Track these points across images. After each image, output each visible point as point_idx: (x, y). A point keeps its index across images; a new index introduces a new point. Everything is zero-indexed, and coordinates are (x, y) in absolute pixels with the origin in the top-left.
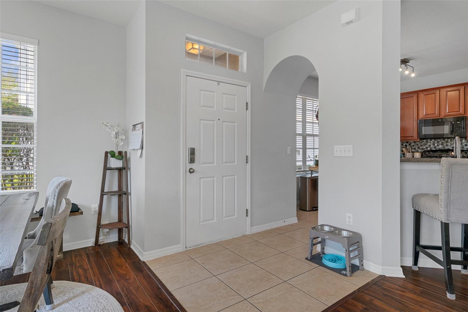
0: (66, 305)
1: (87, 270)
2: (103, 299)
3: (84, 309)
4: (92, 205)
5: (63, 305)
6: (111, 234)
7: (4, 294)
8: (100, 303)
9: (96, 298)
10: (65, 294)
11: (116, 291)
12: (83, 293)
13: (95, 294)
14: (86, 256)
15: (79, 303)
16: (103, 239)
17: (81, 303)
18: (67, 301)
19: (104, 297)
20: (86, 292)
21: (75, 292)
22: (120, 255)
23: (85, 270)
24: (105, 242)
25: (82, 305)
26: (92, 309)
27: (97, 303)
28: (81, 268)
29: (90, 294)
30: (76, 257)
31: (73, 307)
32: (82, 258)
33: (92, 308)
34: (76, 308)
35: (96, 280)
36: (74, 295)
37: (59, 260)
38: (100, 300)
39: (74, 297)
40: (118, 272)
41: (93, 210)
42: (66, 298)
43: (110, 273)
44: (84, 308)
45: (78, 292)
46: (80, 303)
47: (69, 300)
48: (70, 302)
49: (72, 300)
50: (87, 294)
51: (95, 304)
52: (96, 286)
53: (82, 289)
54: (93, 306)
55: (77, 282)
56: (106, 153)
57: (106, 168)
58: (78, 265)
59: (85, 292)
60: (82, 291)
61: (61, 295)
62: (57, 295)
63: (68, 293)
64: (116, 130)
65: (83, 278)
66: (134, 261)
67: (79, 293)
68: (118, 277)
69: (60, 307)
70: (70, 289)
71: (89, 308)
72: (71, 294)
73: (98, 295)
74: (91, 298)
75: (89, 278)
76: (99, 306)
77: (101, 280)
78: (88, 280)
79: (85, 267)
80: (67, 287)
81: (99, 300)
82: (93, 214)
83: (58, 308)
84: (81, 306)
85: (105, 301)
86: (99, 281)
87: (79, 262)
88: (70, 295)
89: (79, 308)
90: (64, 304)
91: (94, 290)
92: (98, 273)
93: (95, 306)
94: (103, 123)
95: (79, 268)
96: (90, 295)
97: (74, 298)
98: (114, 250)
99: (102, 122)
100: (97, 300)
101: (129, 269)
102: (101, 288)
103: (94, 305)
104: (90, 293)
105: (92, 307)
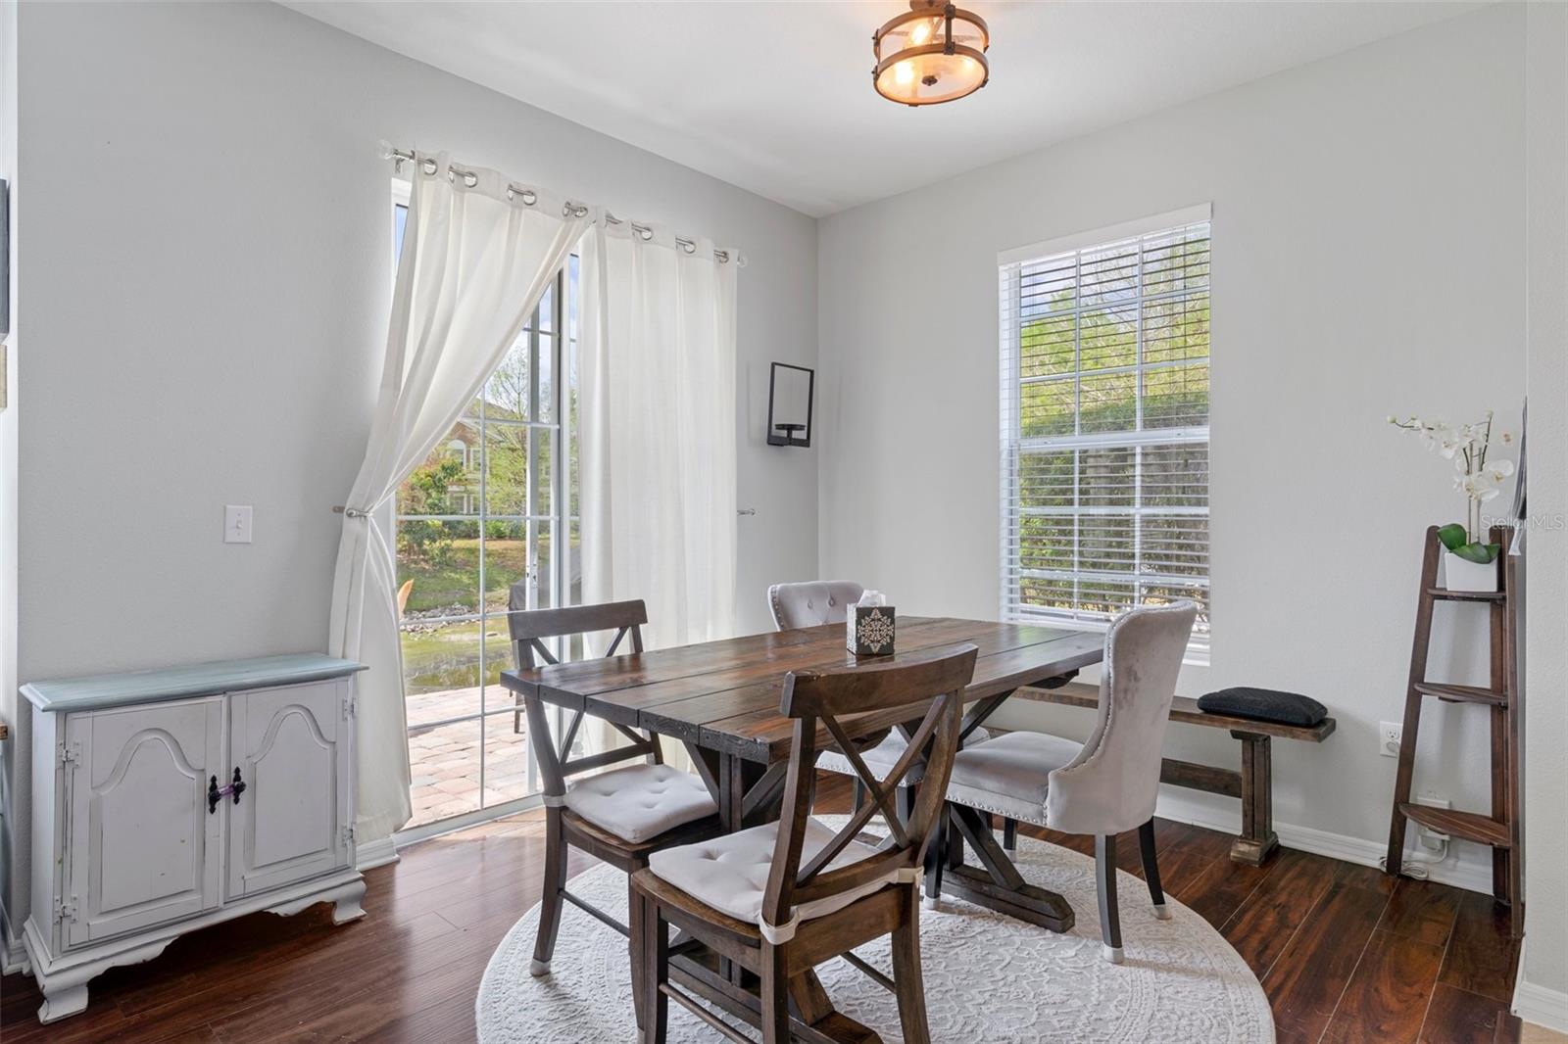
0: (1148, 975)
1: (1288, 927)
2: (1241, 1025)
3: (1173, 1011)
4: (1382, 722)
5: (1141, 971)
6: (1461, 855)
7: (1078, 873)
8: (1222, 1030)
9: (1225, 1010)
10: (1172, 948)
11: (1303, 1034)
12: (1212, 975)
13: (1236, 1000)
14: (1330, 887)
15: (1178, 992)
16: (1426, 862)
17: (1180, 995)
18: (1157, 968)
19: (1251, 1024)
20: (1219, 979)
21: (1198, 961)
22: (1444, 944)
23: (1283, 923)
24: (1434, 878)
25: (1179, 1001)
26: (1188, 1029)
27: (1216, 1025)
28: (1278, 913)
29: (1225, 989)
30: (1301, 875)
31: (1155, 990)
32: (1312, 889)
33: (1191, 1025)
34: (1160, 998)
35: (1283, 969)
36: (1190, 966)
37: (1247, 861)
38: (1230, 1025)
39: (1184, 971)
40: (1376, 990)
41: (1385, 739)
42: (1163, 959)
43: (1344, 978)
44: (1175, 1013)
45: (1202, 966)
46: (1181, 992)
47: (1169, 968)
48: (1163, 976)
49: (1172, 974)
50: (1217, 983)
51: (1207, 1024)
52: (1264, 985)
53: (1217, 963)
54: (1197, 1023)
55: (1228, 941)
56: (1433, 534)
57: (1431, 591)
58: (1282, 898)
59: (1217, 976)
60: (1213, 969)
61: (1162, 946)
62: (1155, 940)
63: (1180, 953)
64: (1457, 440)
65: (1254, 942)
66: (1475, 992)
67: (1202, 970)
68: (1355, 1005)
69: (1133, 968)
70: (1195, 944)
71: (1184, 1022)
72: (1184, 959)
73: (1240, 1006)
74: (1213, 1001)
75: (1268, 952)
76: (1212, 1035)
77: (1297, 977)
78: (1260, 954)
79: (1294, 917)
80: (1192, 936)
81: (1230, 1022)
82: (1383, 755)
83: (1128, 968)
84: (1172, 1002)
85: (1239, 1035)
86: (1288, 975)
87: (1290, 895)
88: (1180, 958)
89: (1165, 1001)
90: (1144, 970)
91: (1247, 987)
92: (1309, 953)
93: (1203, 1028)
94: (1394, 422)
95: (1275, 908)
96: (1221, 994)
97: (1178, 972)
98: (1441, 919)
99: (1389, 419)
100: (1224, 1017)
101: (1426, 1005)
102: (1269, 999)
103: (1203, 1025)
104: (1227, 986)
105: (1195, 1023)
